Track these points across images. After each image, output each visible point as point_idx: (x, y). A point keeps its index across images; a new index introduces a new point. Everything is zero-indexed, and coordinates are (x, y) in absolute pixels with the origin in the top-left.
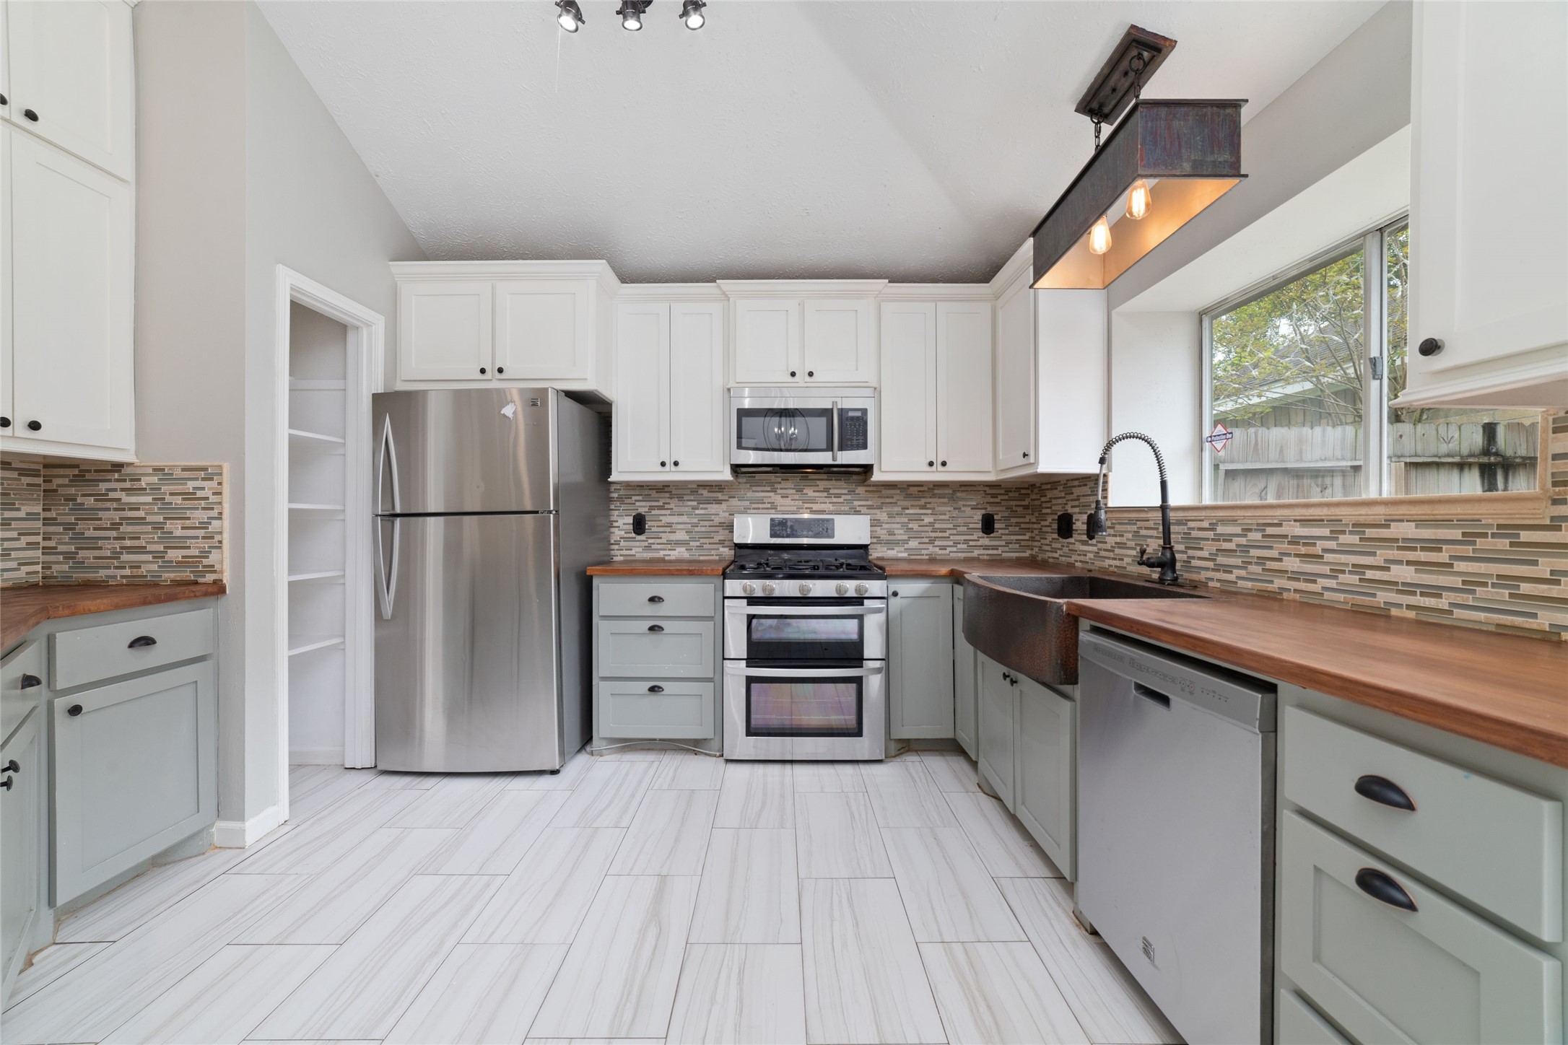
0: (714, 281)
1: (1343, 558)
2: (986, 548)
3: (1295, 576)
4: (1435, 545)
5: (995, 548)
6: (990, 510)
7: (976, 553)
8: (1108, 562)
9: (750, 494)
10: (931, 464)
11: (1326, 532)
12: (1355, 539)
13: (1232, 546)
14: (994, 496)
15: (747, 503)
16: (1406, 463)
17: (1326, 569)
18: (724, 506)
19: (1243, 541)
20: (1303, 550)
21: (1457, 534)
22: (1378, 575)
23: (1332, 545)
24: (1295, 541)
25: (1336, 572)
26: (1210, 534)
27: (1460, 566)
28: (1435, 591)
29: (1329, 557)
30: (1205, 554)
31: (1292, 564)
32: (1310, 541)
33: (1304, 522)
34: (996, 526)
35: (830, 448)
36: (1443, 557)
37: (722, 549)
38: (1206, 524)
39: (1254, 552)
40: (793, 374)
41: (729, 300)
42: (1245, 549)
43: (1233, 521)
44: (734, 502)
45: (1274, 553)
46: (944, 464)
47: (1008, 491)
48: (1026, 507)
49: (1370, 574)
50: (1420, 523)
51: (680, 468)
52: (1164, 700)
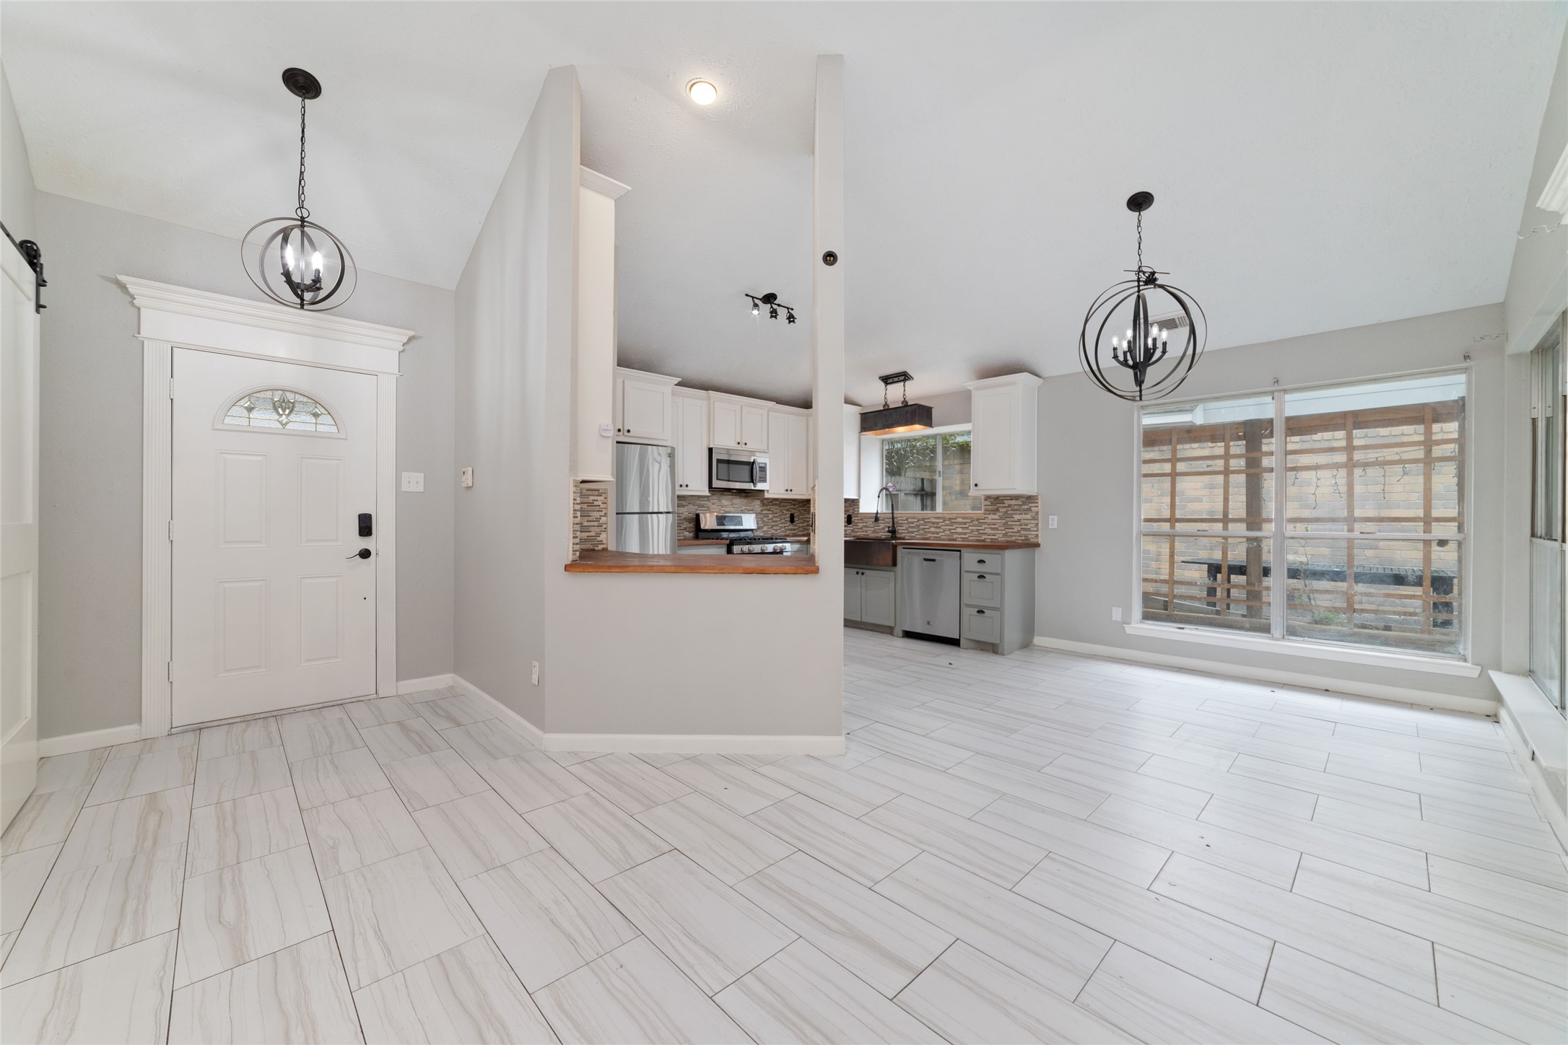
0: (707, 390)
1: (946, 527)
2: (792, 530)
3: (933, 533)
4: (965, 523)
5: (794, 530)
6: (793, 511)
7: (788, 532)
8: (859, 533)
9: (698, 502)
10: (787, 490)
11: (942, 521)
12: (949, 522)
13: (914, 525)
14: (794, 505)
15: (697, 507)
16: (905, 494)
17: (942, 531)
18: (686, 509)
19: (918, 524)
20: (936, 526)
21: (969, 521)
22: (954, 531)
23: (943, 524)
24: (933, 523)
25: (944, 531)
26: (906, 522)
27: (970, 528)
28: (965, 534)
29: (942, 527)
30: (904, 528)
31: (932, 530)
32: (938, 523)
33: (936, 518)
34: (795, 519)
35: (752, 481)
36: (967, 526)
37: (685, 533)
38: (904, 519)
39: (921, 527)
40: (739, 443)
41: (709, 399)
42: (918, 526)
43: (915, 518)
44: (691, 506)
45: (928, 527)
46: (791, 490)
47: (799, 503)
48: (805, 511)
49: (952, 531)
50: (963, 518)
51: (688, 488)
52: (934, 560)
